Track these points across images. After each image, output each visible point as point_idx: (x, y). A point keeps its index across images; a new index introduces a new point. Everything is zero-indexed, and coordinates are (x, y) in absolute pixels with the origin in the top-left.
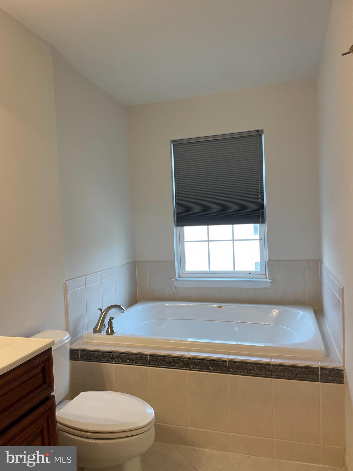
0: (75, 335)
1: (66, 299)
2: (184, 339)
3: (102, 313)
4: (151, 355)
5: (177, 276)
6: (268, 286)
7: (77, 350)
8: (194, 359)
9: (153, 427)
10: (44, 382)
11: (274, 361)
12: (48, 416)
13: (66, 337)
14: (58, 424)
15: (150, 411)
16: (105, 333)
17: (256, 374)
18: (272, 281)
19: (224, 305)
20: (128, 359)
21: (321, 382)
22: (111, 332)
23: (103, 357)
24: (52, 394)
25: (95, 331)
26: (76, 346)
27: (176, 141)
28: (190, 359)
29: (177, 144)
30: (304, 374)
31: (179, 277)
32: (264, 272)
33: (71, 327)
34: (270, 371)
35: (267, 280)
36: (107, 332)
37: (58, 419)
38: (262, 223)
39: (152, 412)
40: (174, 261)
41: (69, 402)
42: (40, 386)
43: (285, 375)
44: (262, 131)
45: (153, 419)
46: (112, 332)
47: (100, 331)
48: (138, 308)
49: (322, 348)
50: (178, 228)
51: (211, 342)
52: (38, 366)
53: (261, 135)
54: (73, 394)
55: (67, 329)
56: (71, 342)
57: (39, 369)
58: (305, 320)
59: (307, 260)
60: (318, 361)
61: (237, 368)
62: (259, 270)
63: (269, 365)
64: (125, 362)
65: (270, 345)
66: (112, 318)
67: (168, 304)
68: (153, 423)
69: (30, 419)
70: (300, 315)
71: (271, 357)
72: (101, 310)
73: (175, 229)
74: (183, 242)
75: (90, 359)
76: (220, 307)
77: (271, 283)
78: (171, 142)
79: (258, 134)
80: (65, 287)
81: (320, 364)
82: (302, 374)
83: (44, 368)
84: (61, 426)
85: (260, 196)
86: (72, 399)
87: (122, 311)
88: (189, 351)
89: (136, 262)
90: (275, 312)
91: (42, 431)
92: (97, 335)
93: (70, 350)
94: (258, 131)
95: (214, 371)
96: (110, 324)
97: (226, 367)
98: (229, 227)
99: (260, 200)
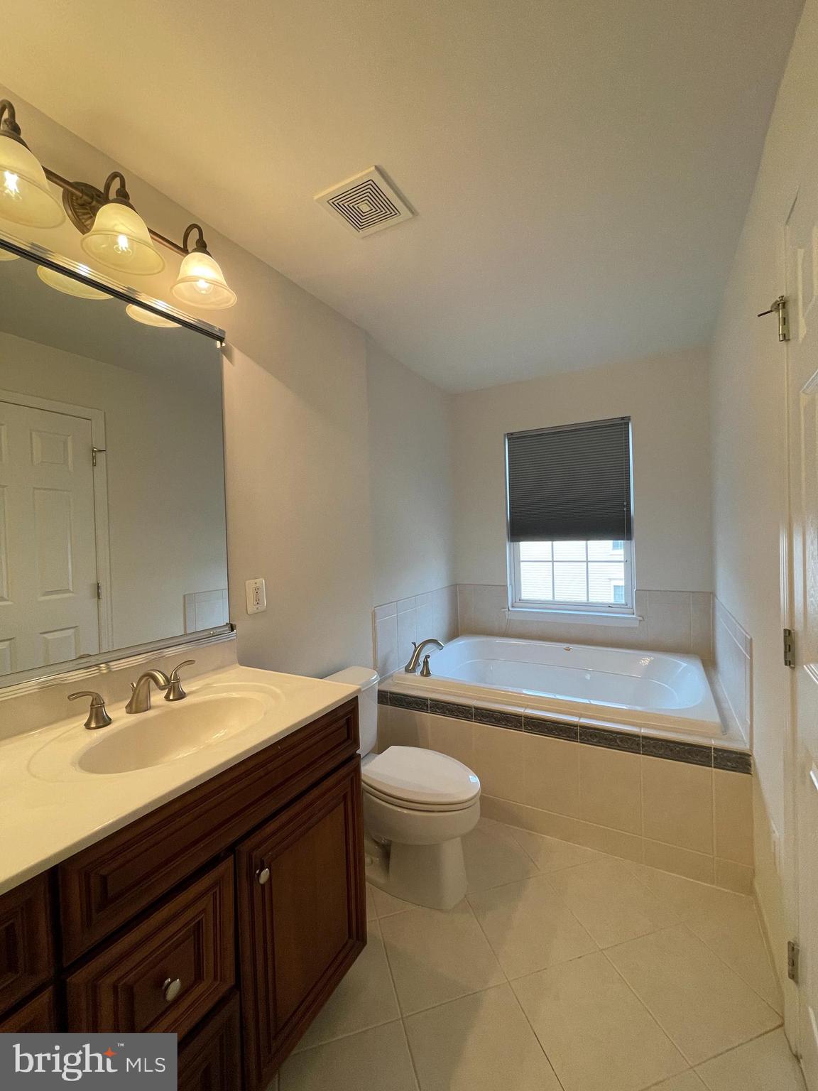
0: (383, 672)
1: (374, 629)
2: (518, 690)
3: (416, 648)
4: (477, 708)
5: (510, 605)
6: (636, 624)
7: (386, 692)
8: (532, 718)
9: (478, 803)
10: (349, 737)
11: (644, 731)
12: (352, 778)
13: (375, 677)
14: (363, 783)
15: (474, 779)
16: (419, 674)
17: (619, 746)
18: (641, 619)
19: (571, 646)
20: (447, 710)
21: (715, 767)
22: (426, 673)
23: (416, 704)
24: (357, 752)
25: (407, 670)
26: (385, 687)
27: (512, 434)
28: (526, 717)
29: (512, 437)
30: (689, 753)
31: (513, 607)
32: (629, 605)
33: (379, 664)
34: (638, 744)
35: (634, 616)
36: (422, 673)
37: (363, 777)
38: (628, 540)
39: (477, 782)
40: (507, 585)
41: (373, 759)
42: (345, 741)
43: (660, 753)
44: (629, 418)
45: (478, 793)
46: (428, 674)
47: (413, 670)
48: (460, 644)
49: (717, 719)
50: (512, 543)
51: (553, 697)
52: (342, 717)
53: (627, 424)
54: (380, 748)
55: (375, 668)
56: (380, 683)
57: (343, 721)
58: (689, 674)
59: (693, 592)
60: (711, 738)
61: (591, 736)
62: (623, 602)
63: (638, 736)
64: (443, 713)
65: (638, 708)
66: (427, 657)
67: (498, 640)
68: (478, 797)
69: (331, 781)
70: (681, 668)
71: (640, 726)
72: (415, 644)
73: (508, 546)
74: (519, 562)
75: (400, 705)
76: (568, 649)
77: (640, 621)
78: (505, 435)
79: (624, 423)
80: (374, 615)
81: (713, 743)
82: (686, 754)
83: (348, 720)
84: (367, 786)
85: (625, 504)
86: (379, 753)
87: (440, 648)
88: (527, 707)
89: (457, 585)
90: (646, 659)
91: (345, 797)
92: (410, 676)
93: (379, 691)
94: (622, 418)
95: (559, 736)
96: (426, 663)
97: (576, 733)
98: (582, 543)
99: (625, 509)
